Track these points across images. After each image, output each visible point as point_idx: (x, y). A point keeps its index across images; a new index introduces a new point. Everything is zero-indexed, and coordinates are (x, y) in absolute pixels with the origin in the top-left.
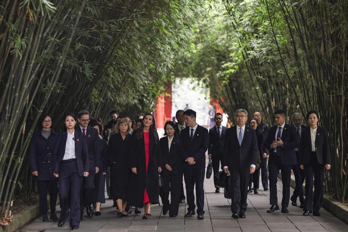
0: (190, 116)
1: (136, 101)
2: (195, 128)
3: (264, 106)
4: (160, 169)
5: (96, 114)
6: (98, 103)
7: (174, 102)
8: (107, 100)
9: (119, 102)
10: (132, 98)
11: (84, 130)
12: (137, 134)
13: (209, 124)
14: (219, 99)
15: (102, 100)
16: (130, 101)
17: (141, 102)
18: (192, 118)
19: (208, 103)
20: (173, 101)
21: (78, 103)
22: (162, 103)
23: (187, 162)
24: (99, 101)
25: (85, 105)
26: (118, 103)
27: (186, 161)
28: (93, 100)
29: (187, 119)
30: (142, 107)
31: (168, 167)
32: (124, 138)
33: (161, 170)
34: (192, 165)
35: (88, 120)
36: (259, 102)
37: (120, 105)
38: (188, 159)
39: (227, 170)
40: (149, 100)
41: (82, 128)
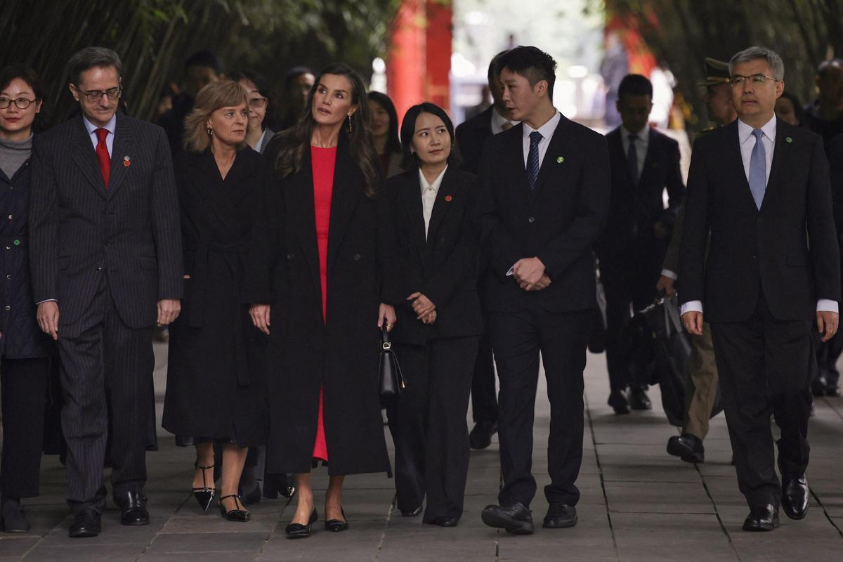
0: (524, 75)
1: (314, 20)
2: (547, 130)
3: (814, 42)
4: (387, 314)
5: (156, 67)
6: (164, 26)
7: (464, 24)
8: (200, 14)
9: (245, 21)
10: (296, 8)
11: (101, 134)
12: (281, 154)
13: (601, 113)
14: (640, 15)
15: (180, 12)
16: (291, 18)
17: (334, 22)
18: (532, 84)
19: (594, 30)
20: (456, 20)
21: (85, 24)
22: (414, 28)
23: (515, 280)
24: (171, 18)
25: (114, 33)
26: (243, 27)
27: (508, 274)
28: (146, 15)
29: (510, 87)
30: (339, 43)
31: (424, 306)
32: (224, 166)
33: (391, 318)
34: (532, 292)
35: (109, 92)
36: (795, 28)
37: (252, 34)
38: (516, 266)
39: (696, 320)
40: (365, 17)
41: (92, 127)
